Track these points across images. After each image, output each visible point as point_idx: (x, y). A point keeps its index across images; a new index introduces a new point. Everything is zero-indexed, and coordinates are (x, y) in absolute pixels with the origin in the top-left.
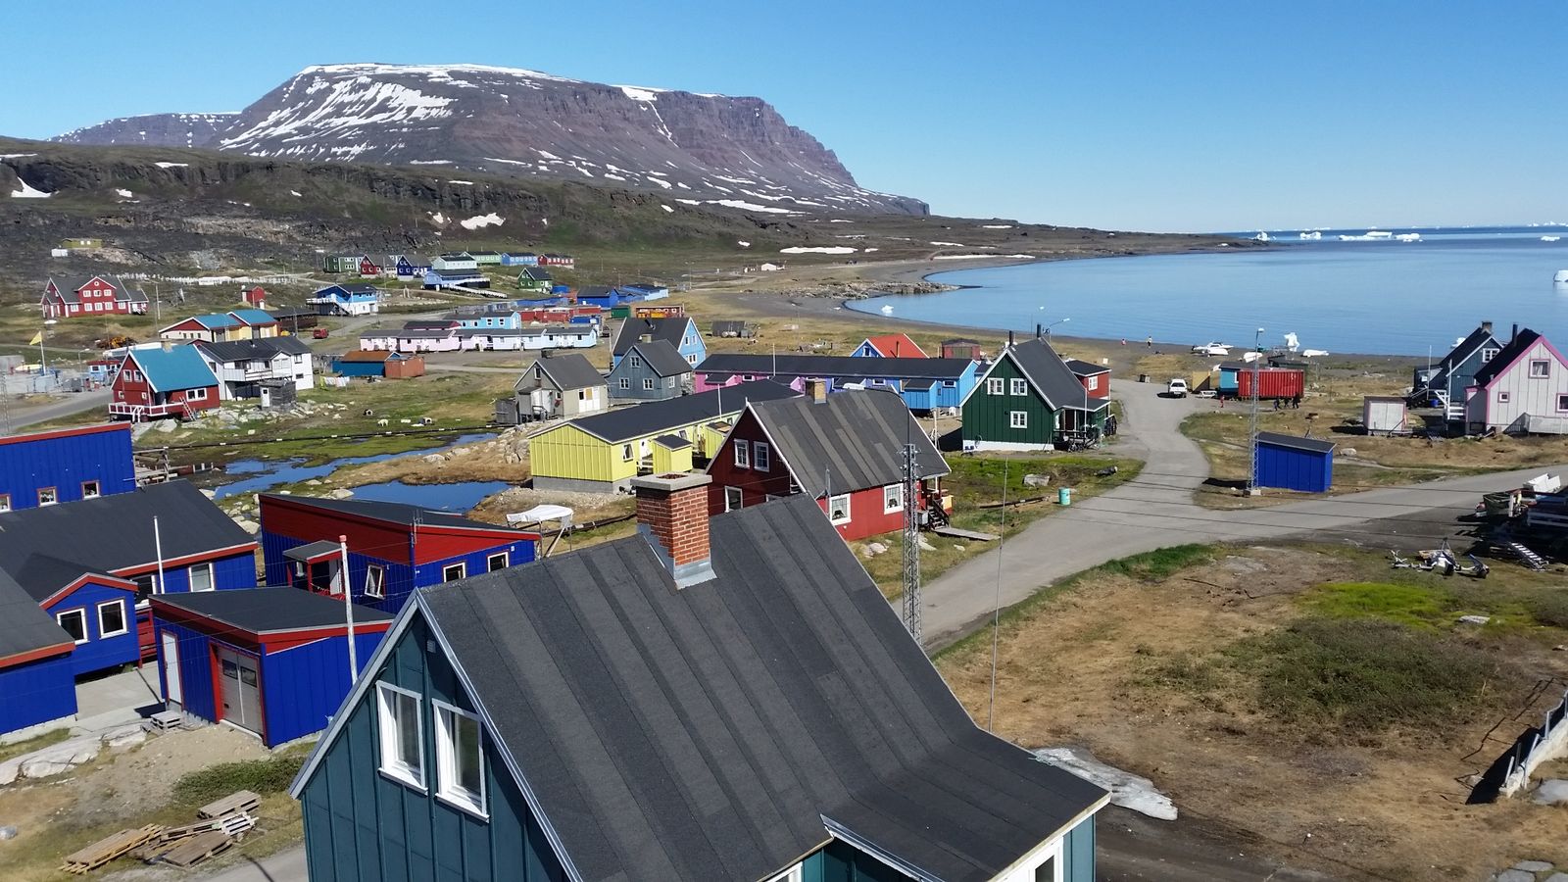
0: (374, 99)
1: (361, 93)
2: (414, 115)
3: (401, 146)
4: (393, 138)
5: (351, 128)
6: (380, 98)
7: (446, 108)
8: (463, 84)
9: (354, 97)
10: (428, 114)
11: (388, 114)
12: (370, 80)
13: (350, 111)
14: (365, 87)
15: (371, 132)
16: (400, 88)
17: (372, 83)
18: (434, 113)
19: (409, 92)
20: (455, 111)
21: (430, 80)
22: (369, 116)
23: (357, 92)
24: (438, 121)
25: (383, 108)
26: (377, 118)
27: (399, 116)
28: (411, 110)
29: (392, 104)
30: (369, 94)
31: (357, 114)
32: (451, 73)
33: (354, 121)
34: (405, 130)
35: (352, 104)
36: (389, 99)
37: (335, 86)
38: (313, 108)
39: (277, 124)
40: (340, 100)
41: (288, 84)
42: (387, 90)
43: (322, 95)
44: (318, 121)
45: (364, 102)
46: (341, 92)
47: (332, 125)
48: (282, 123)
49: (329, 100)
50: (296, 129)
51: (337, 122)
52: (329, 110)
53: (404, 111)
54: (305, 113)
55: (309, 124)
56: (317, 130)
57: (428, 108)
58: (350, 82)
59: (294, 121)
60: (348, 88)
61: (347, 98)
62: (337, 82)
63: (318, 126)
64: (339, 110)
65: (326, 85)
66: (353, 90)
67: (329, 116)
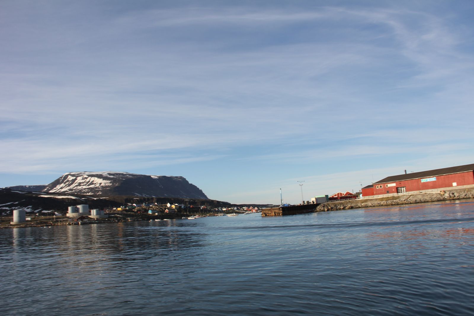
0: (89, 181)
1: (85, 180)
2: (102, 185)
3: (100, 193)
4: (98, 191)
5: (85, 189)
6: (91, 181)
7: (110, 183)
8: (112, 177)
9: (83, 181)
10: (105, 185)
11: (94, 185)
12: (87, 176)
13: (83, 185)
14: (86, 178)
15: (91, 189)
16: (96, 178)
17: (88, 177)
18: (107, 184)
19: (99, 179)
20: (113, 184)
21: (103, 176)
22: (89, 185)
23: (84, 179)
24: (108, 186)
25: (92, 183)
26: (92, 186)
27: (97, 185)
28: (100, 184)
29: (94, 182)
30: (88, 180)
31: (85, 185)
32: (109, 174)
33: (84, 187)
34: (100, 189)
35: (83, 183)
36: (93, 181)
37: (77, 178)
38: (72, 184)
39: (62, 188)
40: (79, 182)
41: (61, 178)
42: (93, 179)
43: (73, 181)
44: (74, 187)
45: (86, 182)
46: (79, 180)
47: (78, 188)
48: (63, 188)
49: (76, 181)
50: (68, 189)
51: (79, 187)
52: (77, 184)
53: (99, 184)
54: (69, 185)
55: (72, 188)
56: (75, 190)
57: (105, 183)
58: (81, 177)
59: (66, 187)
60: (82, 178)
61: (81, 181)
62: (78, 177)
63: (74, 189)
64: (80, 184)
65: (74, 178)
66: (83, 179)
67: (76, 186)
